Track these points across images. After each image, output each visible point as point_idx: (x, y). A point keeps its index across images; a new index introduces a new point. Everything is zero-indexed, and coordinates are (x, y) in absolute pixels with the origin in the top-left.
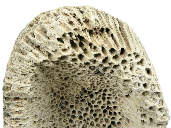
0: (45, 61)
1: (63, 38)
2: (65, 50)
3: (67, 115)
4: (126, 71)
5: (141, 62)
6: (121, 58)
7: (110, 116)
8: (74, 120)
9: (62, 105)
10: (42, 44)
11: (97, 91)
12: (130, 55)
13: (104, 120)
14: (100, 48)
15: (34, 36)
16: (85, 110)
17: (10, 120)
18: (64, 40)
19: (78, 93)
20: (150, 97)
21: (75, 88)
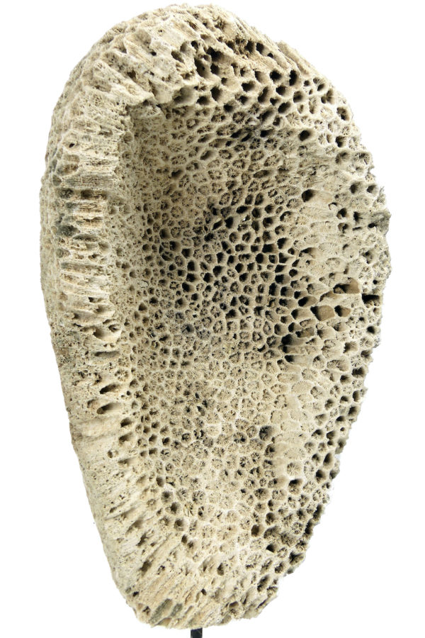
0: (146, 103)
1: (182, 53)
2: (187, 76)
3: (177, 272)
4: (303, 114)
5: (328, 98)
6: (292, 91)
7: (272, 264)
8: (193, 285)
9: (165, 249)
10: (142, 66)
11: (242, 203)
12: (307, 83)
13: (259, 277)
14: (253, 73)
15: (124, 51)
16: (216, 258)
17: (74, 241)
18: (183, 56)
19: (201, 215)
20: (351, 163)
21: (194, 201)
